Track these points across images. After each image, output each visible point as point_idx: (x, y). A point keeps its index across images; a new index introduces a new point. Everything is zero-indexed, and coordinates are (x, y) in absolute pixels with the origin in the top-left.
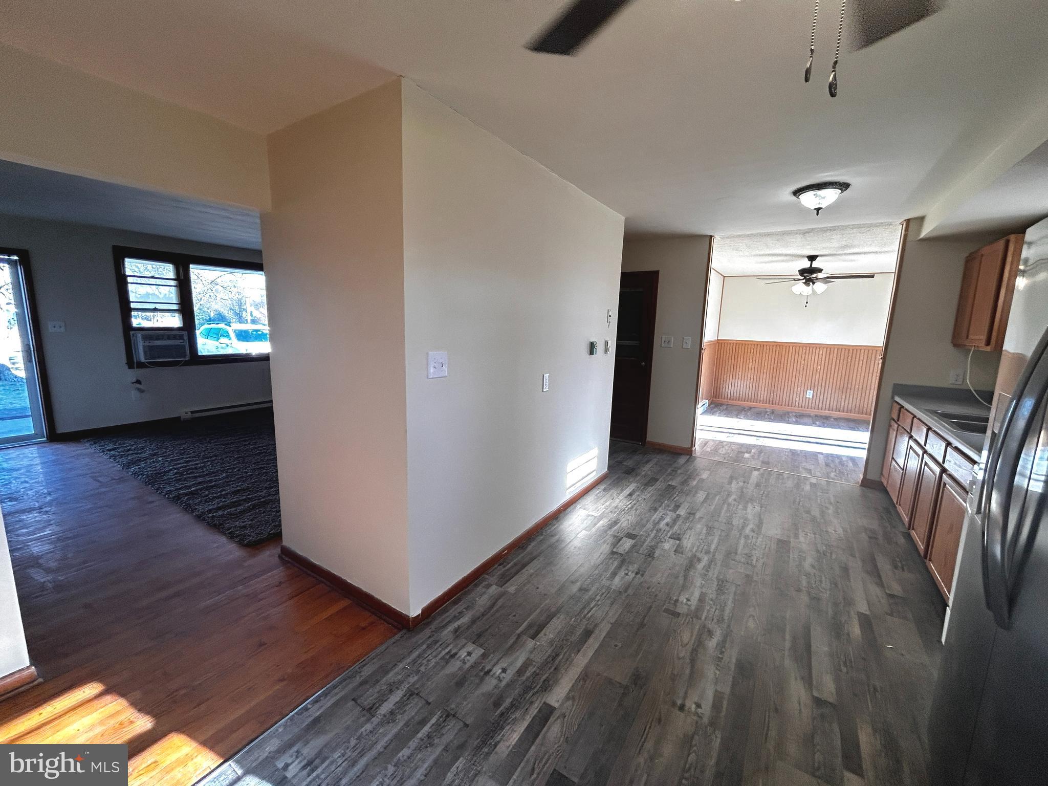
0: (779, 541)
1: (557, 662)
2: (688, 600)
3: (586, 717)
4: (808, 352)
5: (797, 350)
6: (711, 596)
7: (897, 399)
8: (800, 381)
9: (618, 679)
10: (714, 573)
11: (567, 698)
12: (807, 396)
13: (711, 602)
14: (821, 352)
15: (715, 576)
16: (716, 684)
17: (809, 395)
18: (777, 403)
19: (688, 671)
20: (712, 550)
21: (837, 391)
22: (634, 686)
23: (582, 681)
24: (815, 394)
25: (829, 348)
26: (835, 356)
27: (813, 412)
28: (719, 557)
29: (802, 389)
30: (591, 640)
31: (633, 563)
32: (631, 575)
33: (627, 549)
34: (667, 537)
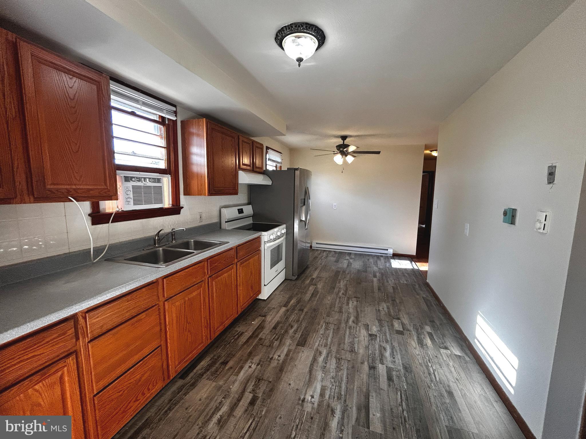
2: (353, 302)
6: (345, 305)
10: (344, 316)
15: (344, 314)
28: (343, 325)
31: (384, 315)
32: (381, 309)
33: (394, 322)
34: (378, 335)
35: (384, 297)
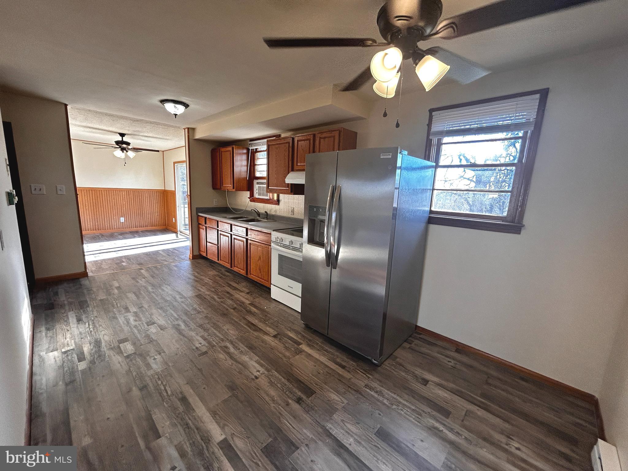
0: (196, 296)
1: (193, 427)
2: (200, 344)
3: (240, 422)
4: (115, 194)
5: (108, 193)
6: (206, 335)
7: (200, 214)
8: (114, 213)
9: (226, 397)
11: (222, 428)
12: (121, 221)
13: (209, 337)
14: (123, 193)
16: (252, 360)
17: (122, 220)
18: (102, 229)
19: (240, 366)
20: (177, 317)
21: (138, 216)
22: (235, 391)
23: (216, 416)
24: (125, 219)
25: (128, 191)
26: (132, 195)
27: (128, 230)
29: (117, 218)
30: (191, 400)
31: (149, 351)
32: (158, 357)
33: (133, 348)
34: (146, 326)
35: (164, 383)
